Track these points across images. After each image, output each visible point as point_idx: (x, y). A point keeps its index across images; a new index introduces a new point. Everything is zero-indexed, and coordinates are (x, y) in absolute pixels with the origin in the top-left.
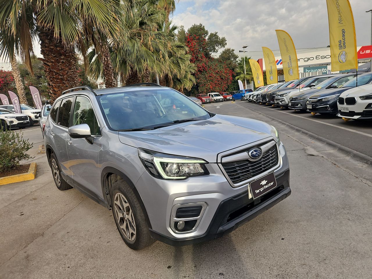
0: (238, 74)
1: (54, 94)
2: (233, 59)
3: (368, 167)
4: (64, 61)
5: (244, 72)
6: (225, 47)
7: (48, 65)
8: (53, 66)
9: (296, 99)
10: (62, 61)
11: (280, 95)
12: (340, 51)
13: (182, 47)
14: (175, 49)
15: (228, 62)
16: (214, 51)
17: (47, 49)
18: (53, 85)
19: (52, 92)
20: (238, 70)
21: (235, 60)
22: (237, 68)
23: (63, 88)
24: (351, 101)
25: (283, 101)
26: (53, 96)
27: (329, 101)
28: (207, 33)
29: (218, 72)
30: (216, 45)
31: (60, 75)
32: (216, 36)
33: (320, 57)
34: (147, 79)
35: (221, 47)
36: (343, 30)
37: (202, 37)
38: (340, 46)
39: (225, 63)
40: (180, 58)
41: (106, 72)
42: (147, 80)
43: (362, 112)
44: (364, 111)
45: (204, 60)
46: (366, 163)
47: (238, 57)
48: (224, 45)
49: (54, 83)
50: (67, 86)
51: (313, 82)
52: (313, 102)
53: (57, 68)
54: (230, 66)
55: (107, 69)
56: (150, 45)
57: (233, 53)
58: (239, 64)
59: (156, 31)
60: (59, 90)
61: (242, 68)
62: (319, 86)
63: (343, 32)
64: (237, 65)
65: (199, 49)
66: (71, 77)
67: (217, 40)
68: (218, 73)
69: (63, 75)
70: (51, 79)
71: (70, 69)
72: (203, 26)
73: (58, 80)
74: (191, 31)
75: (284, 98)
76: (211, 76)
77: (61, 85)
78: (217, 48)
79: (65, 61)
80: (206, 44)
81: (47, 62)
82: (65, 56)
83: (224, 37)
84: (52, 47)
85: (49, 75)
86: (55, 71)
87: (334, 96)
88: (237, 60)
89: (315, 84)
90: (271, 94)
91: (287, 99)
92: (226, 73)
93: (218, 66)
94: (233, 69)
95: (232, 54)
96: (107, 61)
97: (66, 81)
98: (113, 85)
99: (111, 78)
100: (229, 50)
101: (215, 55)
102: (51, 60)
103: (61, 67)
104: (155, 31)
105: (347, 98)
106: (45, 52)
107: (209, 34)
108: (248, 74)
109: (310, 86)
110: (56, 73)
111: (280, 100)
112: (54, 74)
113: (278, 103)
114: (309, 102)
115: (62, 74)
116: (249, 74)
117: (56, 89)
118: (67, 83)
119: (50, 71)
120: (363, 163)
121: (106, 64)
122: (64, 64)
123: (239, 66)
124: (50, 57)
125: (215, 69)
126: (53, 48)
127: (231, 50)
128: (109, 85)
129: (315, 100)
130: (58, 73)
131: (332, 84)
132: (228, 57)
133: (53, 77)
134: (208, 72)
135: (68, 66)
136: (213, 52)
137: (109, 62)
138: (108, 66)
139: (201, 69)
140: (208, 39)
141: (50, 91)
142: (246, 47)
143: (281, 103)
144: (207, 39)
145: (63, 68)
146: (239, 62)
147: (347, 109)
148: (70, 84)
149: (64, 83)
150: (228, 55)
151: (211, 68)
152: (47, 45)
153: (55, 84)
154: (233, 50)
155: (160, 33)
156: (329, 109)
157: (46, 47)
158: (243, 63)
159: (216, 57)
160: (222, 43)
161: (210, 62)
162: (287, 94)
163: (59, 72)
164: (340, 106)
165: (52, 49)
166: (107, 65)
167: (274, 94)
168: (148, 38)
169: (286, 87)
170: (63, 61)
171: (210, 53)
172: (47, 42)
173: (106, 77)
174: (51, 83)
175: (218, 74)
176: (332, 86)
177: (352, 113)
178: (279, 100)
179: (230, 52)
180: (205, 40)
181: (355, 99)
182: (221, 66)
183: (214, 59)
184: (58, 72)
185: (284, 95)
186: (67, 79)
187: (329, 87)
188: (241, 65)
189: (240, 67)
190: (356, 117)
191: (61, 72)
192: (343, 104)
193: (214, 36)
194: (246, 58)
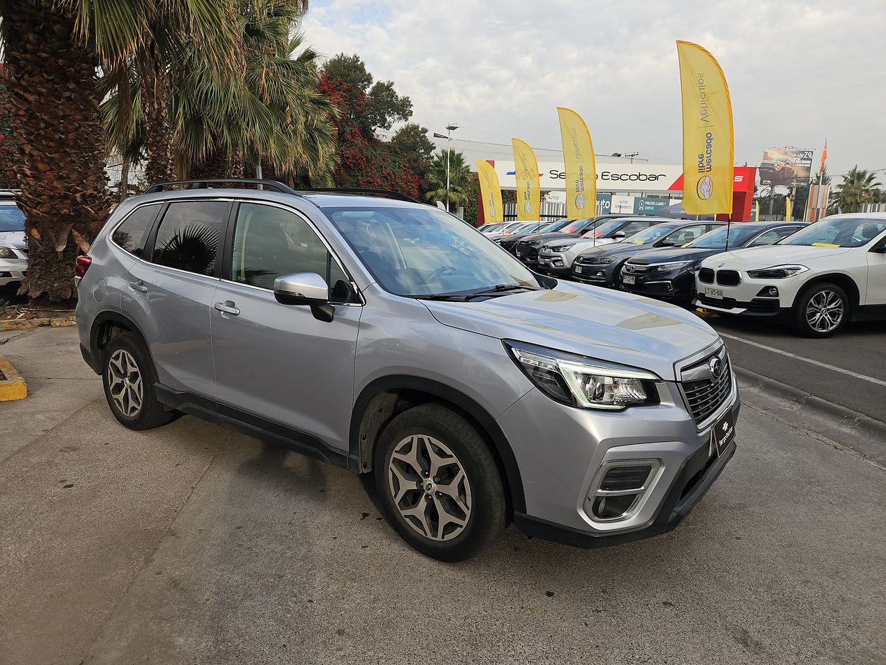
0: (434, 187)
1: (33, 176)
2: (423, 151)
3: (803, 409)
4: (72, 97)
5: (445, 184)
6: (407, 119)
7: (26, 100)
8: (41, 103)
9: (590, 260)
10: (68, 94)
11: (554, 249)
12: (701, 175)
13: (326, 104)
14: (309, 105)
15: (413, 155)
16: (383, 126)
17: (28, 56)
18: (35, 153)
19: (28, 172)
20: (432, 178)
21: (428, 154)
22: (430, 171)
23: (62, 165)
24: (730, 278)
25: (559, 260)
26: (31, 183)
27: (669, 273)
28: (369, 79)
29: (388, 174)
30: (389, 113)
31: (56, 131)
32: (390, 90)
33: (610, 175)
34: (236, 167)
35: (400, 119)
36: (709, 135)
37: (358, 88)
38: (701, 165)
39: (404, 157)
40: (316, 129)
41: (153, 139)
42: (236, 172)
43: (749, 300)
44: (754, 300)
45: (359, 141)
46: (796, 402)
47: (435, 148)
48: (406, 115)
49: (38, 149)
50: (74, 162)
51: (620, 228)
52: (636, 271)
53: (51, 112)
54: (416, 165)
55: (156, 131)
56: (263, 89)
57: (424, 137)
58: (437, 164)
59: (276, 55)
60: (51, 170)
61: (442, 173)
62: (638, 239)
63: (709, 138)
64: (432, 166)
65: (347, 113)
66: (86, 139)
67: (392, 100)
68: (389, 178)
69: (67, 132)
70: (32, 138)
71: (86, 119)
72: (361, 61)
73: (51, 144)
74: (332, 68)
75: (562, 255)
76: (371, 183)
77: (57, 156)
78: (389, 119)
79: (75, 97)
80: (367, 105)
81: (25, 92)
82: (77, 83)
83: (408, 98)
84: (44, 55)
85: (26, 125)
86: (45, 117)
87: (681, 264)
88: (432, 154)
89: (624, 234)
90: (527, 242)
91: (566, 257)
92: (406, 181)
93: (390, 161)
94: (422, 175)
95: (421, 138)
96: (160, 110)
97: (73, 147)
98: (169, 172)
99: (166, 155)
100: (415, 128)
101: (385, 135)
102: (39, 89)
103: (63, 111)
104: (274, 55)
105: (720, 271)
106: (22, 65)
107: (374, 84)
108: (454, 190)
109: (613, 236)
110: (48, 125)
111: (553, 259)
112: (42, 125)
113: (547, 265)
114: (628, 270)
115: (63, 127)
116: (457, 191)
117: (41, 166)
118: (75, 153)
119: (31, 116)
120: (789, 400)
121: (154, 116)
122: (71, 103)
123: (437, 168)
124: (36, 79)
125: (381, 167)
126: (46, 57)
127: (420, 129)
128: (159, 171)
129: (642, 268)
130: (53, 125)
131: (665, 238)
132: (412, 144)
133: (39, 134)
134: (364, 172)
135: (82, 110)
136: (379, 127)
137: (163, 114)
138: (161, 124)
139: (350, 162)
140: (371, 94)
141: (24, 169)
142: (453, 128)
143: (553, 266)
144: (367, 93)
145: (68, 112)
146: (436, 159)
147: (720, 292)
148: (83, 157)
149: (66, 151)
150: (413, 140)
151: (372, 164)
152: (29, 47)
153: (40, 151)
154: (425, 131)
155: (288, 64)
156: (670, 288)
157: (26, 51)
158: (446, 163)
159: (384, 140)
160: (403, 108)
161: (370, 148)
162: (568, 248)
163: (56, 123)
164: (701, 287)
165: (45, 60)
166: (156, 119)
167: (534, 243)
168: (258, 71)
169: (556, 230)
170: (70, 96)
171: (373, 128)
172: (31, 38)
173: (151, 151)
174: (28, 149)
175: (387, 179)
176: (664, 242)
177: (730, 303)
178: (549, 257)
179: (417, 134)
180: (363, 94)
181: (738, 273)
182: (395, 162)
183: (379, 142)
184: (53, 123)
185: (562, 250)
186: (75, 141)
187: (660, 244)
188: (441, 166)
189: (438, 171)
190: (737, 311)
191: (62, 123)
192: (711, 281)
193: (384, 90)
194: (452, 153)
